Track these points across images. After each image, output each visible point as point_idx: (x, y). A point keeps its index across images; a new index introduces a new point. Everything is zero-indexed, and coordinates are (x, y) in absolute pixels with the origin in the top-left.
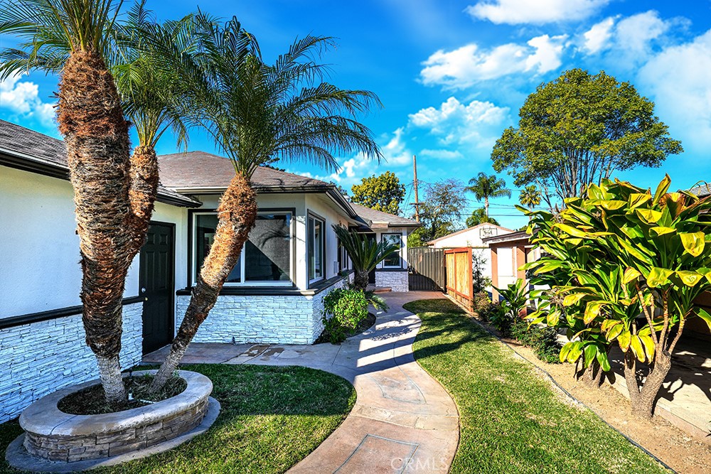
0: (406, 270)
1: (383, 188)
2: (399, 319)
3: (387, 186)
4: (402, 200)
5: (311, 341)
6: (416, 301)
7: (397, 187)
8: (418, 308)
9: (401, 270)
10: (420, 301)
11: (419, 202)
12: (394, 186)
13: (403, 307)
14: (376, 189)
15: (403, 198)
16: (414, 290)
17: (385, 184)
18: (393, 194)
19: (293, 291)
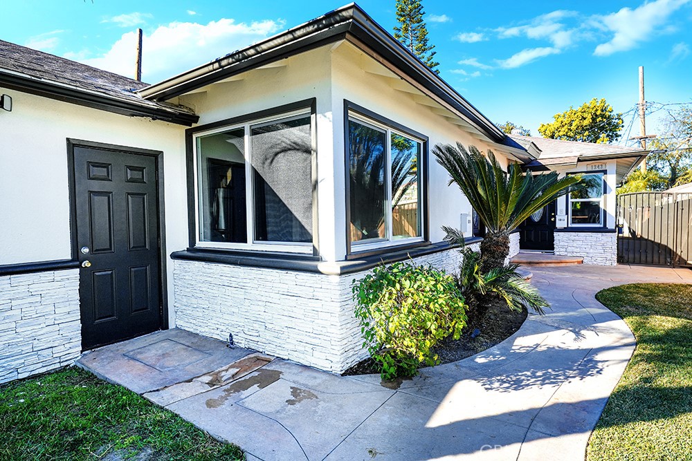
0: (613, 231)
1: (586, 122)
2: (578, 325)
3: (592, 118)
4: (617, 136)
5: (338, 368)
6: (629, 287)
7: (609, 118)
8: (631, 303)
9: (604, 230)
10: (637, 286)
11: (647, 134)
12: (603, 116)
13: (596, 297)
14: (574, 124)
15: (619, 133)
16: (628, 263)
17: (589, 116)
18: (602, 129)
19: (307, 264)
